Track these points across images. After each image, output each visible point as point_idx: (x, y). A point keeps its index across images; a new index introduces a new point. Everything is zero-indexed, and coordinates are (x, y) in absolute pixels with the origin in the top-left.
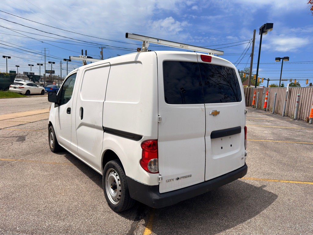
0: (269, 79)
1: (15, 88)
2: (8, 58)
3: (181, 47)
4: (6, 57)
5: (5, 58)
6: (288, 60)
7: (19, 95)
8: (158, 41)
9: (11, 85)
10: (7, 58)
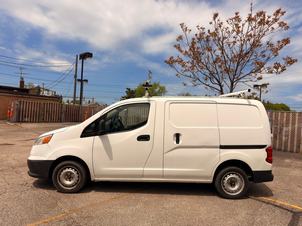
0: (61, 95)
6: (88, 82)
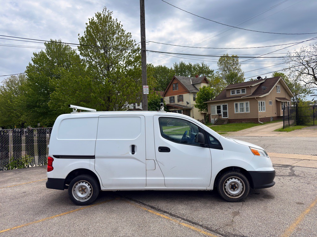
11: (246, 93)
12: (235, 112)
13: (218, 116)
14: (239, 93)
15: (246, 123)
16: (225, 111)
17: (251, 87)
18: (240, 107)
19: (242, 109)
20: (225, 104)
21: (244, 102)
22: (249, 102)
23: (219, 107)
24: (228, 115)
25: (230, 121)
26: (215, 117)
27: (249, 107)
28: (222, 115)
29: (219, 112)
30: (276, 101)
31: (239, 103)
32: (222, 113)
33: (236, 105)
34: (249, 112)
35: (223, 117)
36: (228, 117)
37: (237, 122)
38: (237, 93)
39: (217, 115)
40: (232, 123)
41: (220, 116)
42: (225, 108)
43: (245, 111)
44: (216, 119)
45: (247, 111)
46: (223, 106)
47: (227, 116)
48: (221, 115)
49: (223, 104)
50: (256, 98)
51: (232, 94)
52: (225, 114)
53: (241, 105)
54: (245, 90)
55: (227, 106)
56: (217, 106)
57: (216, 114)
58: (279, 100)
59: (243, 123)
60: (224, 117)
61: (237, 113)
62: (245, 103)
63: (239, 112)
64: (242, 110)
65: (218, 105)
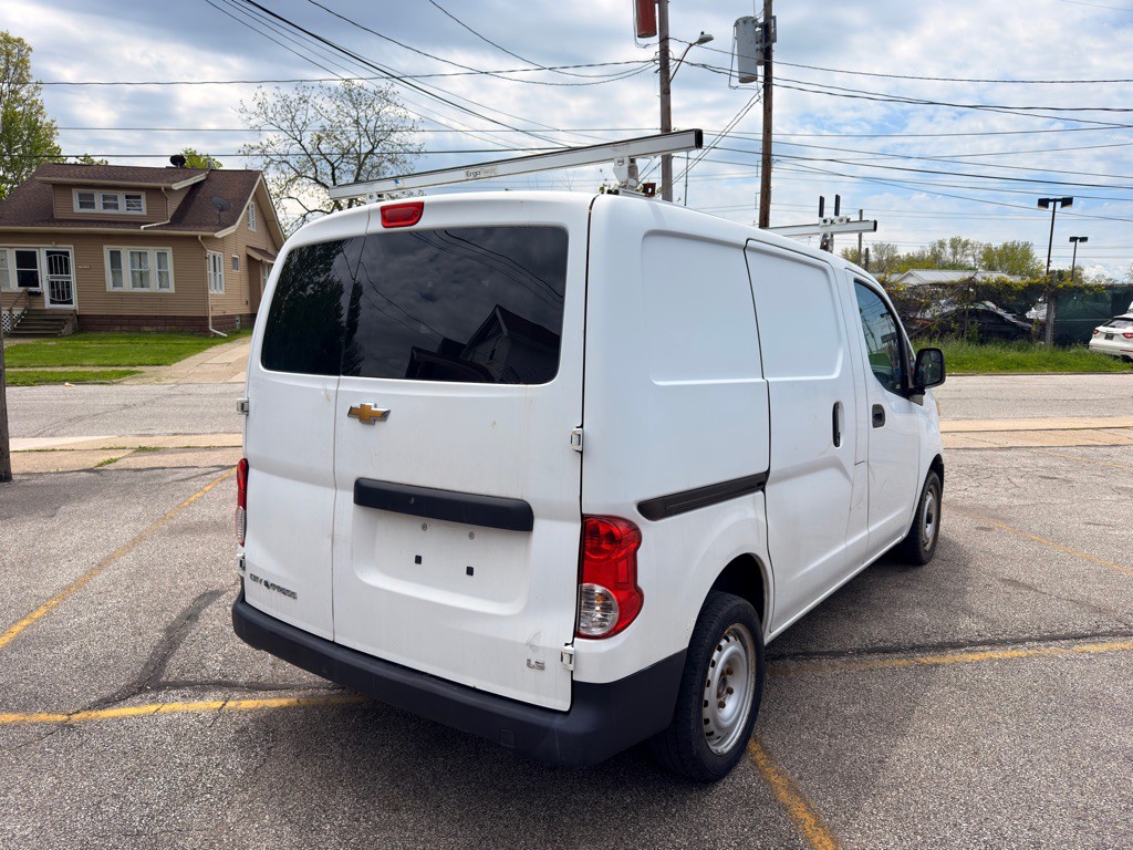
1: (1109, 336)
2: (1063, 206)
3: (472, 177)
4: (1051, 204)
5: (1047, 206)
7: (1119, 363)
8: (397, 182)
9: (1101, 328)
10: (1059, 204)
11: (144, 212)
12: (110, 287)
13: (22, 300)
14: (116, 206)
15: (158, 332)
16: (60, 278)
17: (169, 190)
18: (133, 266)
19: (141, 279)
20: (62, 247)
21: (150, 248)
22: (169, 251)
23: (27, 260)
24: (74, 296)
25: (85, 325)
26: (15, 304)
27: (170, 268)
28: (47, 297)
29: (28, 279)
30: (248, 256)
31: (126, 253)
32: (44, 287)
33: (115, 256)
34: (172, 289)
35: (48, 305)
36: (74, 306)
37: (118, 328)
38: (106, 206)
39: (21, 294)
40: (94, 331)
41: (36, 300)
42: (58, 263)
43: (154, 286)
44: (17, 312)
45: (160, 286)
46: (48, 253)
47: (70, 302)
48: (39, 294)
49: (52, 247)
50: (203, 237)
51: (82, 205)
52: (61, 293)
53: (137, 258)
54: (139, 197)
55: (71, 258)
56: (17, 253)
57: (13, 285)
58: (258, 257)
59: (148, 332)
60: (52, 302)
61: (117, 289)
62: (152, 253)
63: (127, 285)
64: (139, 283)
65: (26, 247)
